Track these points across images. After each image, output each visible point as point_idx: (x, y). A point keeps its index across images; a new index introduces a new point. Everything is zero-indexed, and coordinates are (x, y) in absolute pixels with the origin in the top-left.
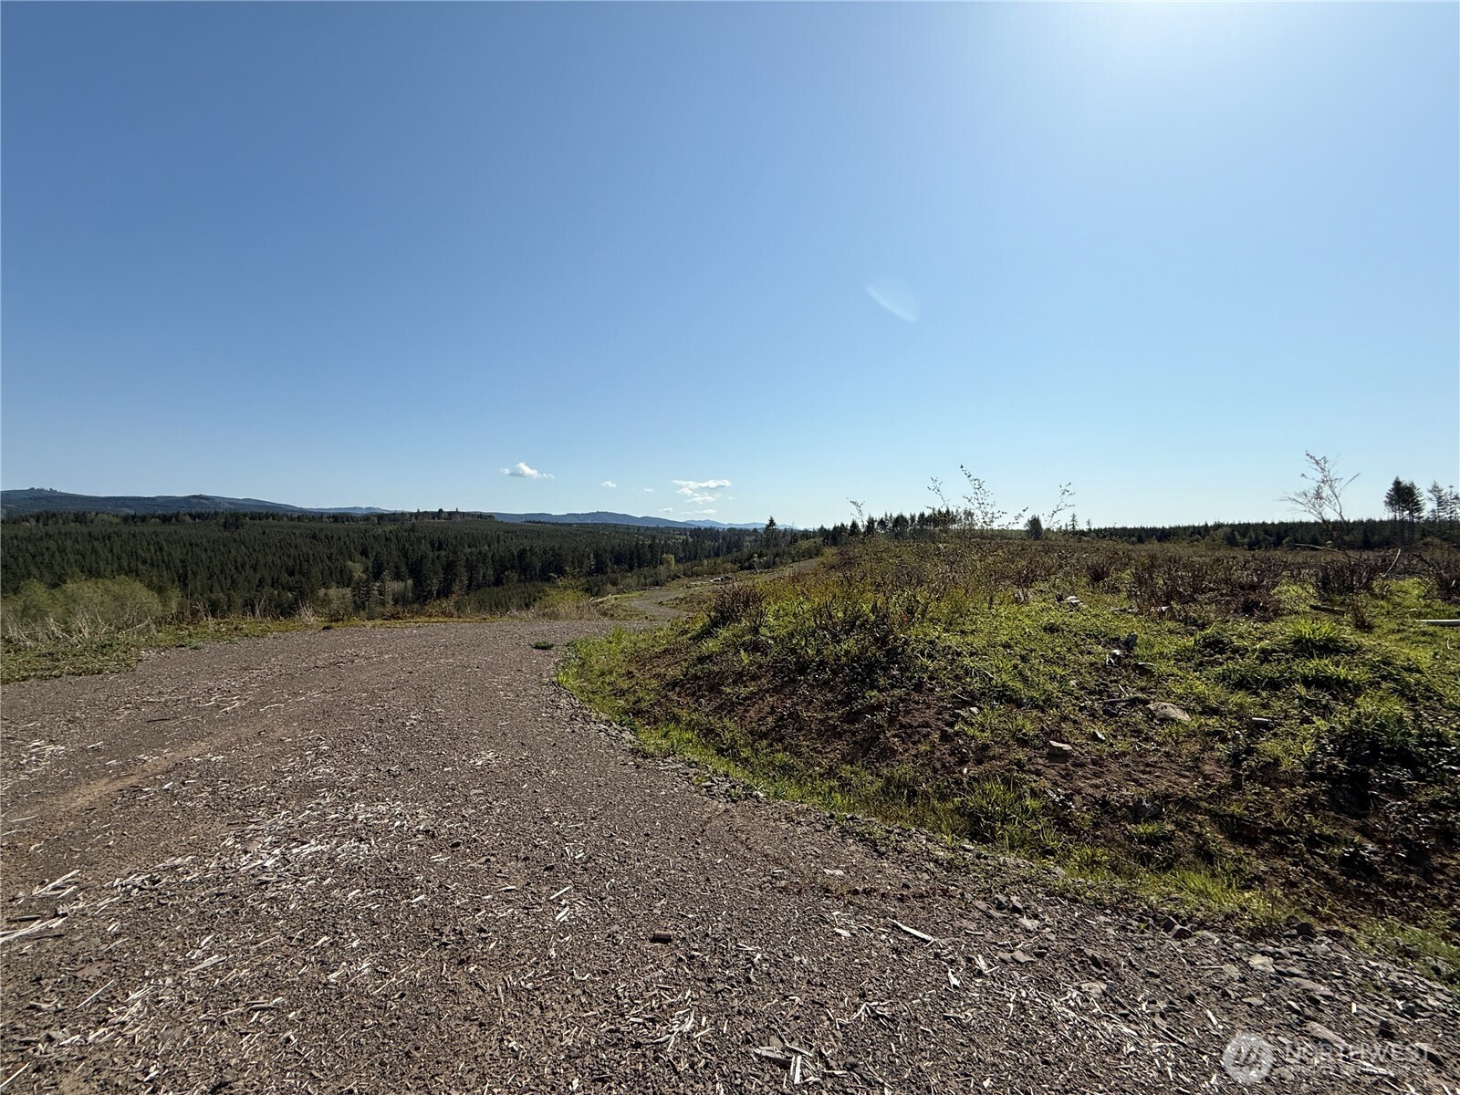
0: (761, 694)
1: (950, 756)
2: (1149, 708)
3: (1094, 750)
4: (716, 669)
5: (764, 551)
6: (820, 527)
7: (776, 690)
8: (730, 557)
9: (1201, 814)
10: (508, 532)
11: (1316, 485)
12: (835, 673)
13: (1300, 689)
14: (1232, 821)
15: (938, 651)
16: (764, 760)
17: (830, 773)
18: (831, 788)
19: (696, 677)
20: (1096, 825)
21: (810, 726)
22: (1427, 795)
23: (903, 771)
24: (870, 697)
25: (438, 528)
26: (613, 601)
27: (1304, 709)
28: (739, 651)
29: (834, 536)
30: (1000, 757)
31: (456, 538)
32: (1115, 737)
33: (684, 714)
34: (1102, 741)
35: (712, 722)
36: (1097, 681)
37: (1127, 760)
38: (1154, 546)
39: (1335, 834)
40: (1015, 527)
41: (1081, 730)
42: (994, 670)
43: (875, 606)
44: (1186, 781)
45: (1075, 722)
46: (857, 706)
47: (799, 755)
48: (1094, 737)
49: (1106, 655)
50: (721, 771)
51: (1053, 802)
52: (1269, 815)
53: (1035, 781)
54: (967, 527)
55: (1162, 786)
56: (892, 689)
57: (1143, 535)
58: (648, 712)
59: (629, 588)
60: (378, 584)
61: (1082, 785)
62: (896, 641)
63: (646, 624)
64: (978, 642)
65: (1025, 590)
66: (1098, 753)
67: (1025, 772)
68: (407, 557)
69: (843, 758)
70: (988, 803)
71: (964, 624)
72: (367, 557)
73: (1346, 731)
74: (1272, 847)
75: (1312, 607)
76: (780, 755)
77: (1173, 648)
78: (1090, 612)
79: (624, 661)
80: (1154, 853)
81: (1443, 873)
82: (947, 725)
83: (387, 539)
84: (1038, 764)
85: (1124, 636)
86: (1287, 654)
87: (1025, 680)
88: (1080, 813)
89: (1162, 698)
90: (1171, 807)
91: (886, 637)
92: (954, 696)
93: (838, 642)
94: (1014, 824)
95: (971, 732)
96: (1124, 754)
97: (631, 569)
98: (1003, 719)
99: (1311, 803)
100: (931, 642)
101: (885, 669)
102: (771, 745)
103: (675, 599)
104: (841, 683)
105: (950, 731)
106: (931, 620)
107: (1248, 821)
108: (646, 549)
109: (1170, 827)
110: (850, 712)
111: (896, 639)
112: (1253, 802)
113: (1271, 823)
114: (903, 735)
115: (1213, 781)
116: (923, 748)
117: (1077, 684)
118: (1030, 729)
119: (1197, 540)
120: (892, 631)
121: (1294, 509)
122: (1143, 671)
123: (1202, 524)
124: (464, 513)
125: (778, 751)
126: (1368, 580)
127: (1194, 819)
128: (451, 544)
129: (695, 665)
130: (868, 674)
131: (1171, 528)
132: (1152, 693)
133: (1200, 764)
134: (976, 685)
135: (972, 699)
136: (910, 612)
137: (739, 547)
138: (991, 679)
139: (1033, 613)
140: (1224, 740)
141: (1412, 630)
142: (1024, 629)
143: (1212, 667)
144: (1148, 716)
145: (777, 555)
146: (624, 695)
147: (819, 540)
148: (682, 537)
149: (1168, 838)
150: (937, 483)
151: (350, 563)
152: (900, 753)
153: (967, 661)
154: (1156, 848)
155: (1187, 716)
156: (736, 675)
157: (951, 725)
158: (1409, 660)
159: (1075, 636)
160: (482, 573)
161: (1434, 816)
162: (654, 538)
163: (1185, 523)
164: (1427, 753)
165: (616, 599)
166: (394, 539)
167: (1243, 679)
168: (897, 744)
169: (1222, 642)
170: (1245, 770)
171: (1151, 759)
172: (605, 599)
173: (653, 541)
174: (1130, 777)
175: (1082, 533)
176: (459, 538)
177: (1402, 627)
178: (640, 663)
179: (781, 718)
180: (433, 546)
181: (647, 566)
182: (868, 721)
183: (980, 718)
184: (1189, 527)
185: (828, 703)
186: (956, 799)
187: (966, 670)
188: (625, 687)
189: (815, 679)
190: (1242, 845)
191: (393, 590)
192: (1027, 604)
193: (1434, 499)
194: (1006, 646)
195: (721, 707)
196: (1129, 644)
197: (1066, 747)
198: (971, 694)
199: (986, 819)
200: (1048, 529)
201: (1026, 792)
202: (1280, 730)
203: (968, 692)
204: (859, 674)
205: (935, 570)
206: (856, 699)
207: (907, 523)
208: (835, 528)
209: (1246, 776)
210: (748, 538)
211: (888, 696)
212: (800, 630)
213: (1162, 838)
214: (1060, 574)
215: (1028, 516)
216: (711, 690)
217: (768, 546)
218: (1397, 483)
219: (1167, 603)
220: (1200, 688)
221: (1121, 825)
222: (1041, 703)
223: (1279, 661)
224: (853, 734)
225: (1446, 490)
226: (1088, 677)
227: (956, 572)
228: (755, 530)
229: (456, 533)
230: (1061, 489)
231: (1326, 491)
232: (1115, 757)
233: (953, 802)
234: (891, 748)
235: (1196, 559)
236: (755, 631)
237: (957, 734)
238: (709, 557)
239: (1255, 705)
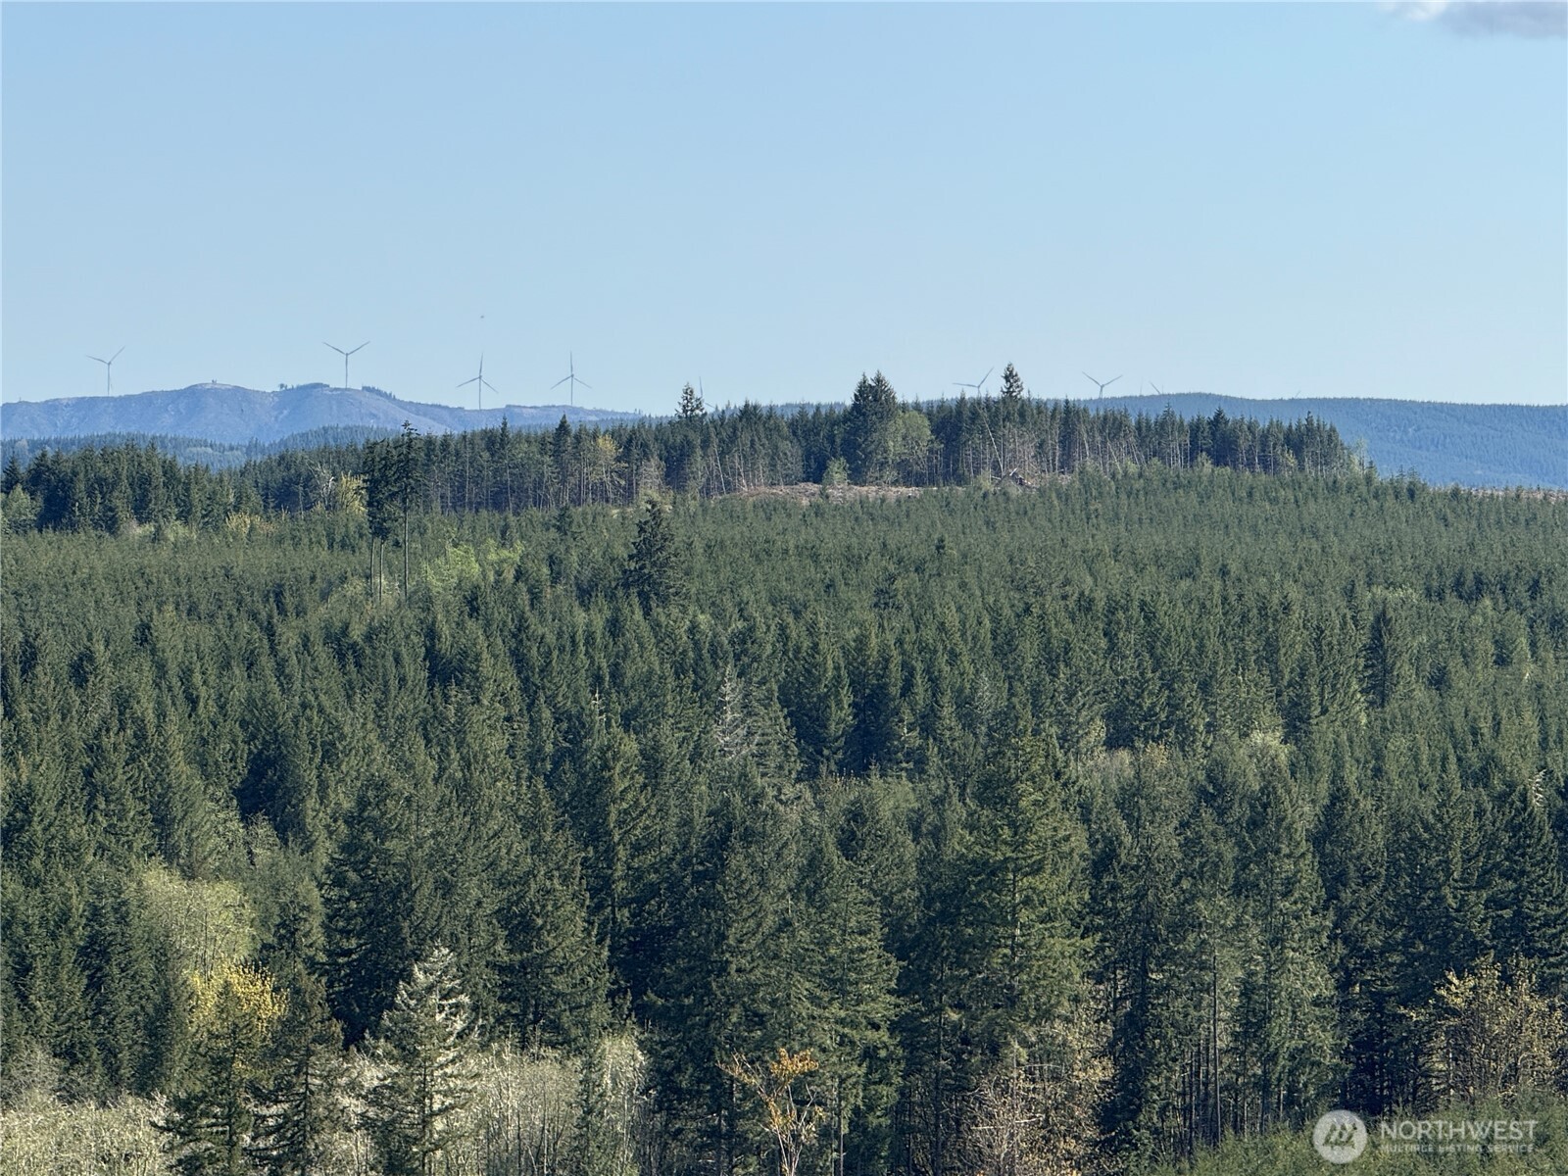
10: (1470, 589)
25: (853, 561)
31: (1005, 647)
60: (371, 1075)
68: (594, 834)
72: (289, 827)
83: (444, 671)
124: (1069, 416)
128: (965, 703)
151: (159, 882)
160: (1230, 978)
166: (496, 671)
176: (1029, 649)
180: (807, 724)
191: (490, 1128)
229: (1008, 602)
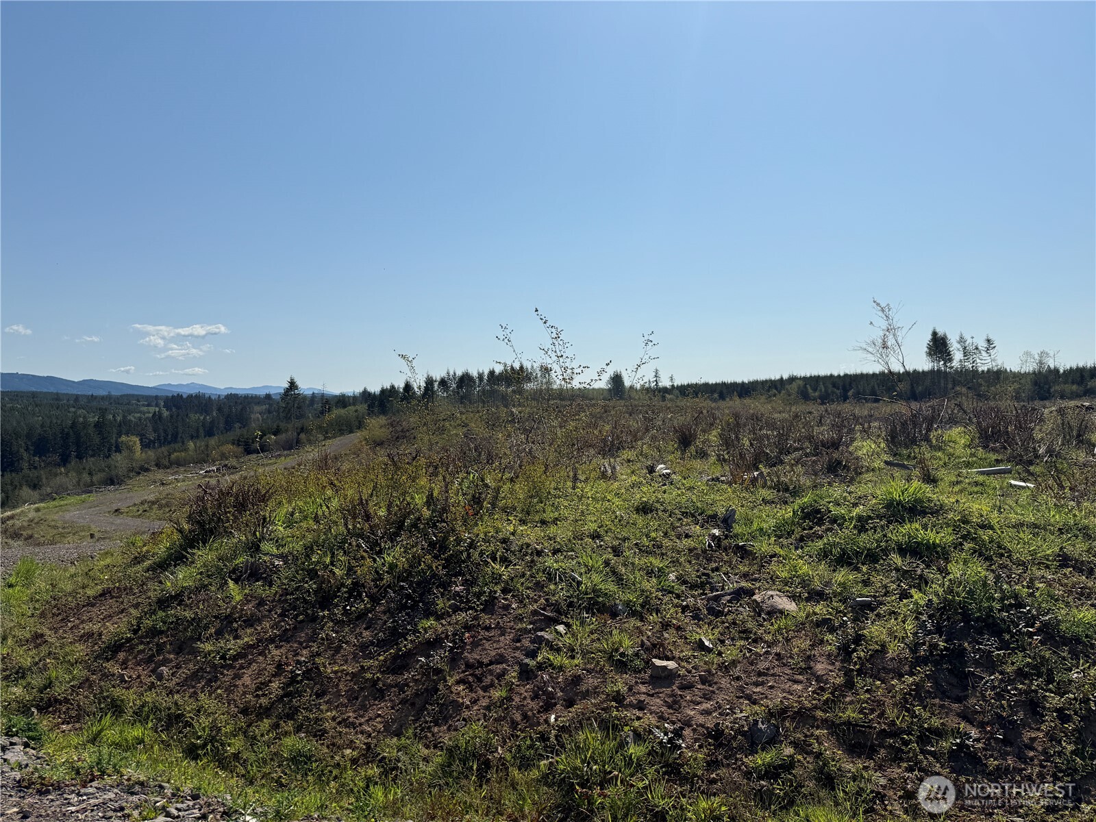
0: (260, 646)
1: (532, 699)
2: (755, 600)
3: (702, 664)
4: (188, 614)
5: (283, 425)
6: (361, 390)
7: (285, 637)
8: (231, 436)
9: (818, 728)
11: (882, 334)
12: (374, 599)
13: (897, 559)
14: (849, 729)
15: (513, 552)
16: (264, 752)
17: (369, 754)
18: (369, 781)
19: (154, 632)
20: (712, 764)
21: (337, 685)
22: (1013, 664)
23: (471, 735)
24: (425, 629)
26: (32, 515)
27: (901, 581)
28: (226, 583)
29: (382, 402)
30: (595, 692)
32: (722, 642)
33: (130, 697)
34: (709, 650)
35: (180, 702)
36: (698, 571)
37: (737, 671)
38: (736, 403)
39: (942, 724)
40: (597, 385)
41: (686, 638)
42: (583, 571)
43: (430, 497)
44: (800, 687)
45: (678, 628)
46: (406, 645)
47: (320, 734)
48: (701, 646)
49: (704, 535)
50: (187, 789)
51: (661, 743)
52: (882, 715)
53: (639, 718)
54: (545, 386)
55: (776, 699)
56: (454, 612)
57: (725, 391)
58: (67, 701)
59: (61, 492)
61: (692, 713)
62: (458, 544)
63: (87, 546)
64: (562, 533)
65: (612, 460)
66: (706, 667)
67: (626, 707)
69: (387, 726)
70: (583, 762)
71: (544, 512)
73: (941, 603)
74: (888, 753)
75: (886, 463)
76: (288, 741)
77: (772, 522)
78: (683, 484)
79: (33, 615)
80: (774, 788)
81: (1032, 749)
82: (527, 655)
84: (639, 693)
85: (721, 511)
86: (881, 520)
87: (619, 580)
88: (693, 754)
89: (767, 586)
90: (788, 725)
91: (445, 538)
92: (535, 613)
93: (380, 553)
94: (616, 785)
95: (557, 660)
96: (734, 663)
97: (65, 461)
98: (595, 636)
99: (917, 692)
100: (504, 541)
101: (445, 586)
102: (276, 726)
103: (142, 503)
104: (384, 613)
105: (532, 663)
106: (504, 510)
107: (863, 726)
108: (91, 430)
109: (789, 751)
110: (395, 657)
111: (459, 541)
112: (867, 703)
113: (885, 724)
114: (471, 679)
115: (826, 682)
116: (497, 694)
117: (677, 578)
118: (628, 645)
119: (775, 395)
120: (453, 530)
121: (865, 359)
122: (744, 552)
123: (778, 377)
125: (286, 734)
126: (927, 431)
127: (812, 735)
129: (154, 612)
130: (421, 595)
131: (750, 383)
132: (755, 580)
133: (812, 663)
134: (560, 592)
135: (556, 614)
136: (477, 501)
137: (243, 420)
138: (579, 583)
139: (623, 491)
140: (832, 630)
141: (967, 481)
142: (614, 512)
143: (813, 541)
144: (755, 610)
145: (302, 430)
146: (23, 677)
147: (362, 408)
148: (152, 409)
149: (789, 766)
150: (508, 331)
152: (467, 707)
153: (550, 562)
154: (776, 781)
155: (794, 604)
156: (221, 620)
157: (532, 654)
158: (982, 516)
159: (670, 516)
161: (1021, 686)
162: (103, 412)
163: (762, 377)
164: (1008, 617)
165: (38, 510)
167: (844, 554)
168: (463, 694)
169: (818, 511)
170: (855, 664)
171: (762, 666)
172: (18, 511)
173: (103, 416)
174: (743, 692)
175: (665, 390)
177: (960, 479)
178: (60, 618)
179: (293, 680)
181: (93, 456)
182: (421, 667)
183: (568, 640)
184: (766, 381)
185: (363, 647)
186: (542, 763)
187: (549, 574)
188: (28, 662)
189: (346, 613)
190: (859, 757)
192: (615, 479)
193: (961, 349)
194: (595, 536)
195: (195, 676)
196: (727, 521)
197: (671, 665)
198: (557, 608)
199: (582, 786)
200: (631, 387)
201: (628, 736)
202: (882, 610)
203: (552, 604)
204: (409, 597)
205: (506, 442)
206: (404, 636)
207: (475, 382)
208: (383, 391)
209: (858, 670)
210: (257, 408)
211: (449, 624)
212: (324, 541)
213: (781, 766)
214: (647, 440)
215: (610, 372)
216: (179, 650)
217: (288, 418)
218: (935, 334)
219: (757, 469)
220: (805, 569)
221: (737, 759)
222: (639, 609)
223: (875, 528)
224: (402, 690)
225: (969, 341)
226: (688, 568)
227: (533, 443)
228: (268, 397)
230: (643, 339)
231: (891, 341)
232: (725, 668)
233: (539, 767)
234: (453, 701)
235: (776, 415)
236: (254, 548)
237: (540, 667)
238: (197, 437)
239: (857, 583)
